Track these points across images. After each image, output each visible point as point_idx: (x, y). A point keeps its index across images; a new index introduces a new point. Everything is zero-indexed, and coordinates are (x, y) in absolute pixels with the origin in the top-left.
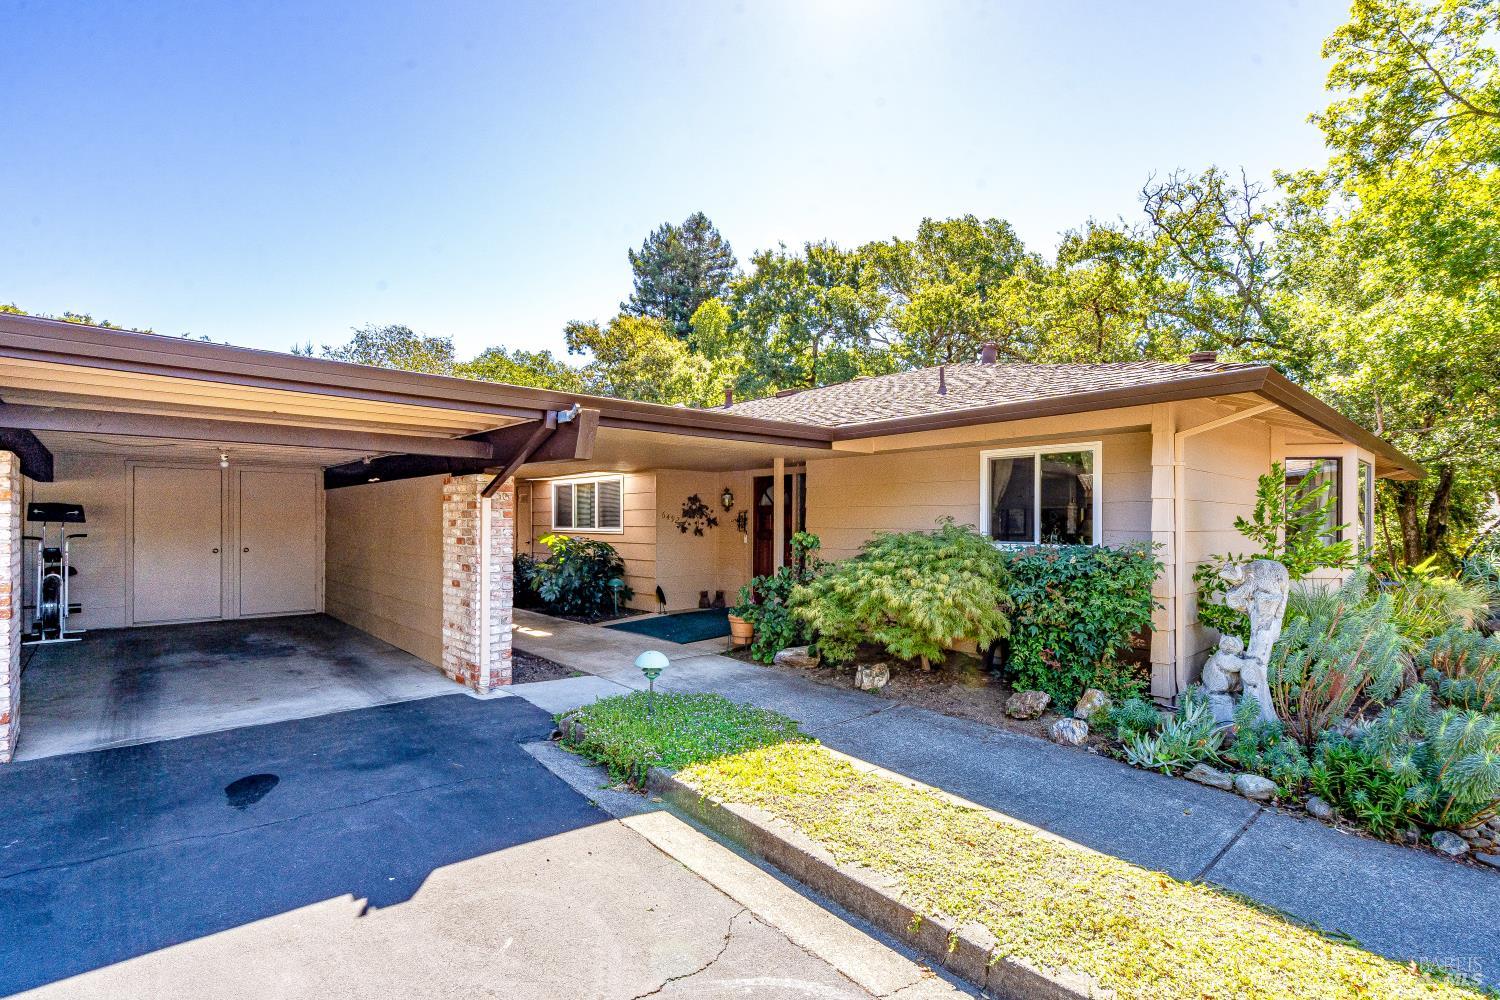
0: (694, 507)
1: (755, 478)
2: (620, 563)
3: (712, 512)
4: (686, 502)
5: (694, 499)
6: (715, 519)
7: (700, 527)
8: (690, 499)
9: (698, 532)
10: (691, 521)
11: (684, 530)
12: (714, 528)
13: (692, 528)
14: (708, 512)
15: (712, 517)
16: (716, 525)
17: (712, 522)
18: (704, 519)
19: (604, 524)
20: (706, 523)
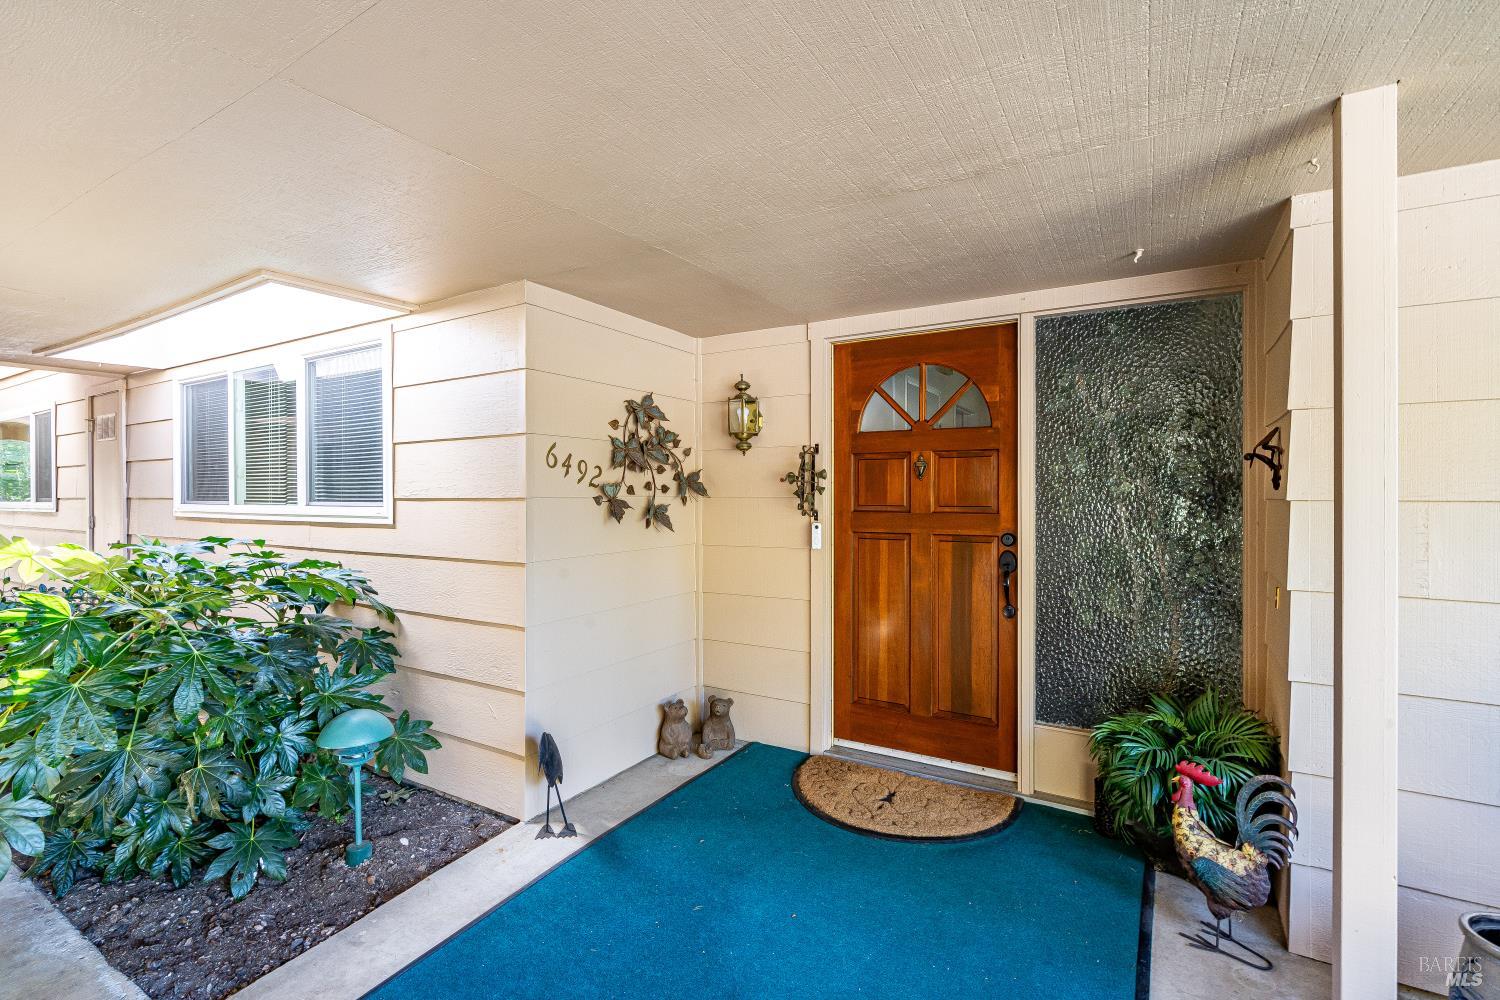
0: (643, 435)
1: (838, 349)
2: (385, 625)
3: (687, 453)
4: (622, 416)
5: (643, 410)
6: (696, 474)
7: (660, 499)
8: (631, 407)
9: (655, 515)
10: (636, 479)
11: (616, 510)
12: (695, 502)
13: (637, 503)
14: (678, 452)
15: (688, 467)
16: (701, 491)
17: (690, 485)
18: (667, 478)
19: (328, 488)
20: (673, 485)
